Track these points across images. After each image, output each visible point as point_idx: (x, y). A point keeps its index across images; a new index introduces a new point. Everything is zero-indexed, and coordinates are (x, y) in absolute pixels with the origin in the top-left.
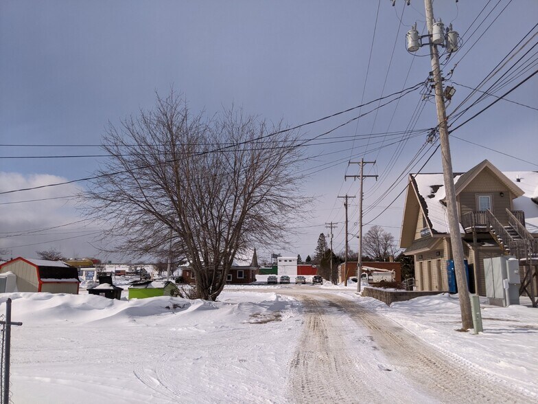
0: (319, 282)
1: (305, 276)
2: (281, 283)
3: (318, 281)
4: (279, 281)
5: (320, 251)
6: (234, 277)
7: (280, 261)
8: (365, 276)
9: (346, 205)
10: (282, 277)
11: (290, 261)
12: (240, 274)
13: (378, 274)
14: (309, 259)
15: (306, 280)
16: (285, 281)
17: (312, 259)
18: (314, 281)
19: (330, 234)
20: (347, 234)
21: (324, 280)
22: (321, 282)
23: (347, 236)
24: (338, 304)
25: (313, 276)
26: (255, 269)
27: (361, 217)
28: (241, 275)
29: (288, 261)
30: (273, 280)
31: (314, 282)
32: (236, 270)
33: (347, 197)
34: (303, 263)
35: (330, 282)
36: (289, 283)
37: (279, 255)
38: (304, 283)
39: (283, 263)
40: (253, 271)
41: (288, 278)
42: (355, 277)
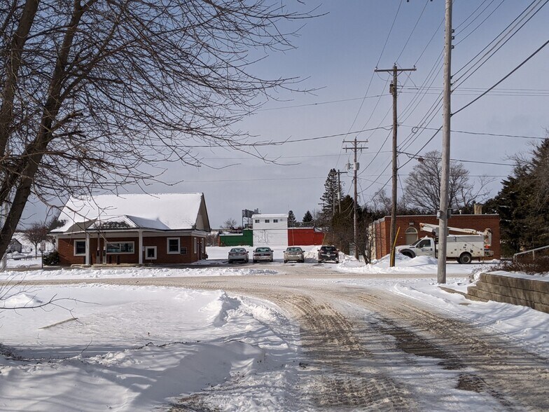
0: (332, 258)
1: (303, 247)
2: (255, 261)
3: (329, 255)
4: (251, 257)
5: (330, 201)
6: (162, 251)
7: (257, 221)
8: (428, 243)
9: (394, 89)
10: (258, 250)
11: (275, 221)
12: (174, 245)
13: (455, 240)
14: (308, 217)
15: (306, 255)
16: (264, 257)
17: (314, 218)
18: (320, 256)
19: (352, 162)
20: (395, 152)
21: (340, 253)
22: (335, 258)
23: (395, 157)
24: (427, 335)
25: (319, 247)
26: (204, 234)
27: (449, 92)
28: (174, 247)
29: (271, 222)
30: (240, 257)
31: (323, 259)
32: (165, 238)
33: (395, 70)
34: (298, 225)
35: (353, 257)
36: (272, 261)
37: (256, 212)
38: (302, 261)
39: (262, 225)
40: (199, 239)
41: (269, 252)
42: (407, 247)
